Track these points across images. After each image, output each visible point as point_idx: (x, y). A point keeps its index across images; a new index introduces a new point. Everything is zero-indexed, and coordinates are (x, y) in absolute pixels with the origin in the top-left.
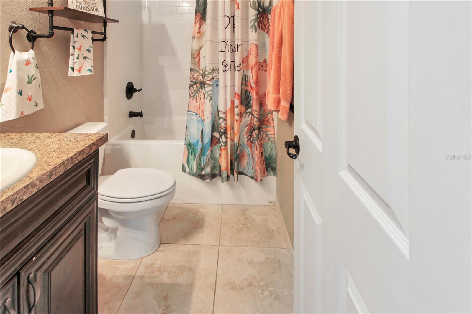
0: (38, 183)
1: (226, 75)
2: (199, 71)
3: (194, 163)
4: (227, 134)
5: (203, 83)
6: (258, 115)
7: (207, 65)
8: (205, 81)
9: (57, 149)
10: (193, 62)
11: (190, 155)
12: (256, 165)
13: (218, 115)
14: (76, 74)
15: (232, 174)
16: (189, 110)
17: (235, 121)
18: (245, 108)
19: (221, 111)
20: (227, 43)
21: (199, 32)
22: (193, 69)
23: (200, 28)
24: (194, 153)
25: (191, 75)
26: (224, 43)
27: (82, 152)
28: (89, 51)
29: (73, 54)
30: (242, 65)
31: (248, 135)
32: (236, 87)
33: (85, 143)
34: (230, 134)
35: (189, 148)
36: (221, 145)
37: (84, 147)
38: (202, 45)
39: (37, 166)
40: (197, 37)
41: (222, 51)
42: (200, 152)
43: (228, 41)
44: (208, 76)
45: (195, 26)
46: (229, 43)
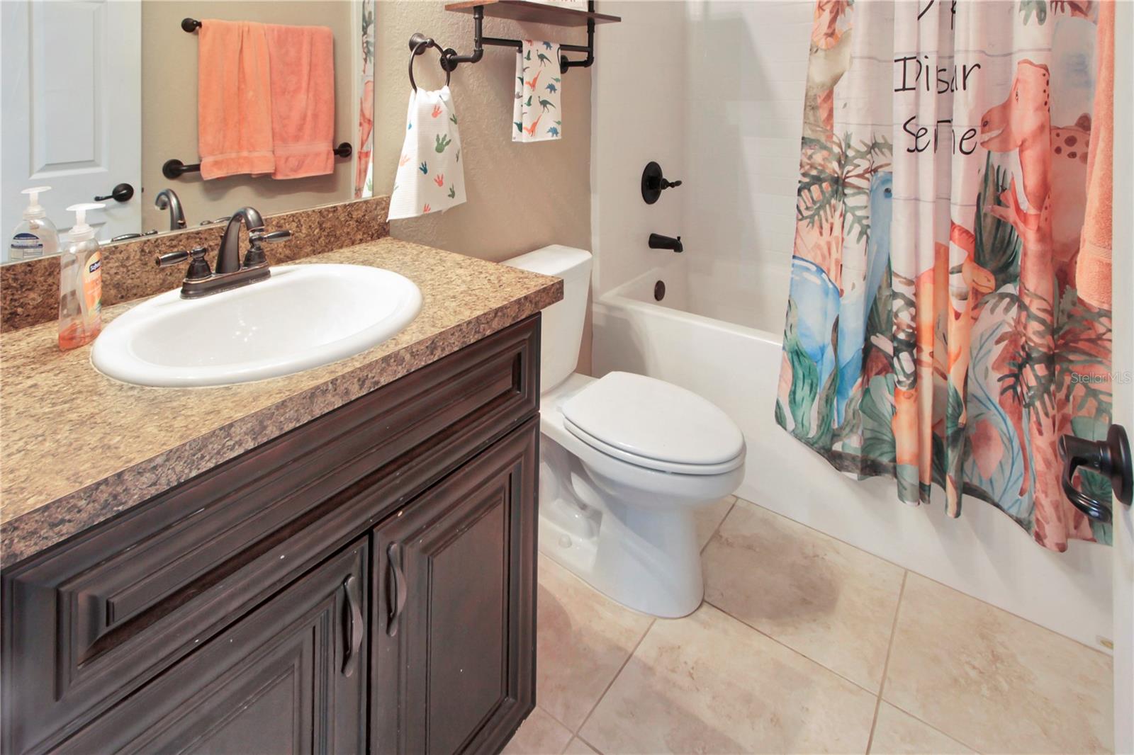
0: (408, 357)
1: (917, 163)
2: (829, 144)
3: (810, 409)
4: (920, 350)
5: (841, 182)
6: (1044, 310)
7: (852, 129)
8: (846, 178)
9: (462, 293)
10: (812, 119)
11: (800, 383)
12: (1038, 485)
13: (890, 285)
14: (524, 137)
15: (939, 483)
16: (797, 255)
17: (952, 316)
18: (992, 278)
19: (897, 275)
20: (924, 62)
21: (831, 34)
22: (811, 141)
23: (833, 20)
24: (810, 381)
25: (803, 156)
26: (911, 65)
27: (501, 311)
28: (552, 88)
29: (520, 95)
30: (983, 132)
31: (1006, 372)
32: (955, 204)
33: (512, 294)
34: (932, 354)
35: (796, 363)
36: (896, 380)
37: (506, 302)
38: (838, 71)
39: (417, 320)
40: (824, 47)
41: (904, 89)
42: (830, 383)
43: (926, 57)
44: (856, 161)
45: (819, 17)
46: (932, 63)
